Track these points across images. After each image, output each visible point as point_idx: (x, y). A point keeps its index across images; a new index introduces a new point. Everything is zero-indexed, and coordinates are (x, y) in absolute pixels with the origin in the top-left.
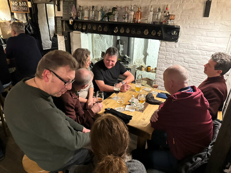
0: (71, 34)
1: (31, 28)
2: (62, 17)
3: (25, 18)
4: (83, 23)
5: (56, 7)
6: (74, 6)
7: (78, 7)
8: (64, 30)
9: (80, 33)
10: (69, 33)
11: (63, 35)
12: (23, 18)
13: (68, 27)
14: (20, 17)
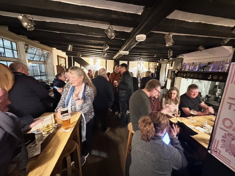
0: (175, 78)
1: (155, 75)
2: (172, 70)
3: (154, 71)
4: (184, 72)
5: (170, 64)
6: (180, 63)
7: (183, 63)
8: (172, 76)
9: (181, 78)
10: (174, 78)
11: (171, 79)
12: (153, 70)
13: (174, 75)
14: (152, 70)
